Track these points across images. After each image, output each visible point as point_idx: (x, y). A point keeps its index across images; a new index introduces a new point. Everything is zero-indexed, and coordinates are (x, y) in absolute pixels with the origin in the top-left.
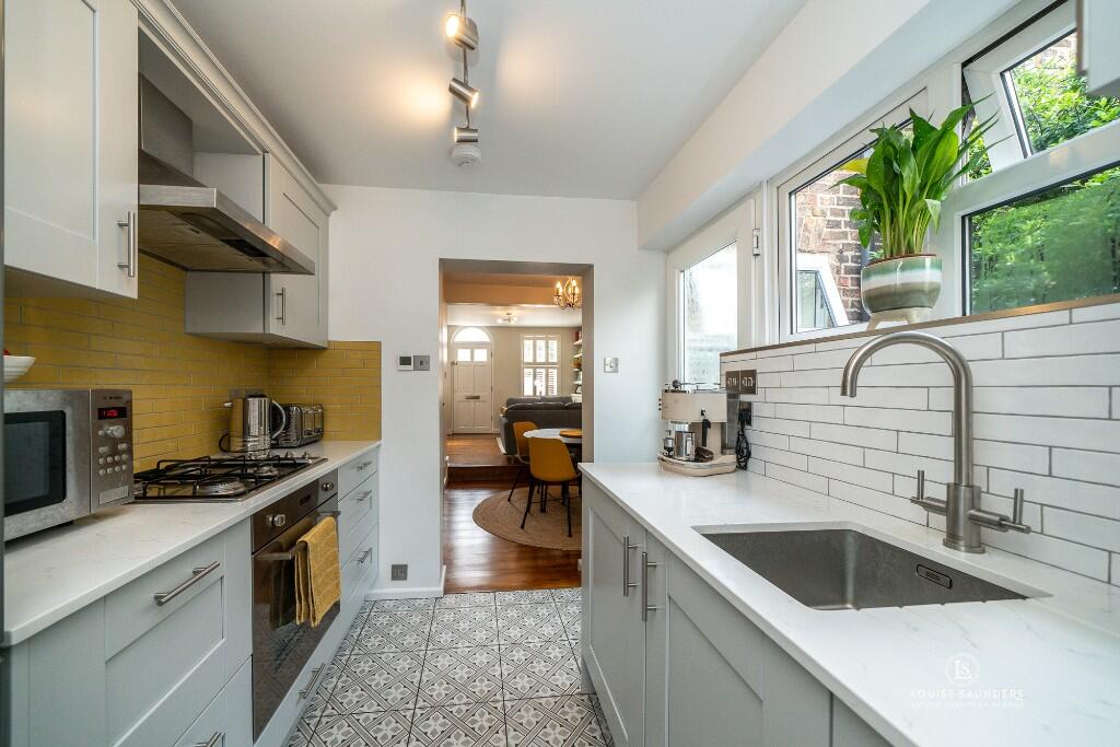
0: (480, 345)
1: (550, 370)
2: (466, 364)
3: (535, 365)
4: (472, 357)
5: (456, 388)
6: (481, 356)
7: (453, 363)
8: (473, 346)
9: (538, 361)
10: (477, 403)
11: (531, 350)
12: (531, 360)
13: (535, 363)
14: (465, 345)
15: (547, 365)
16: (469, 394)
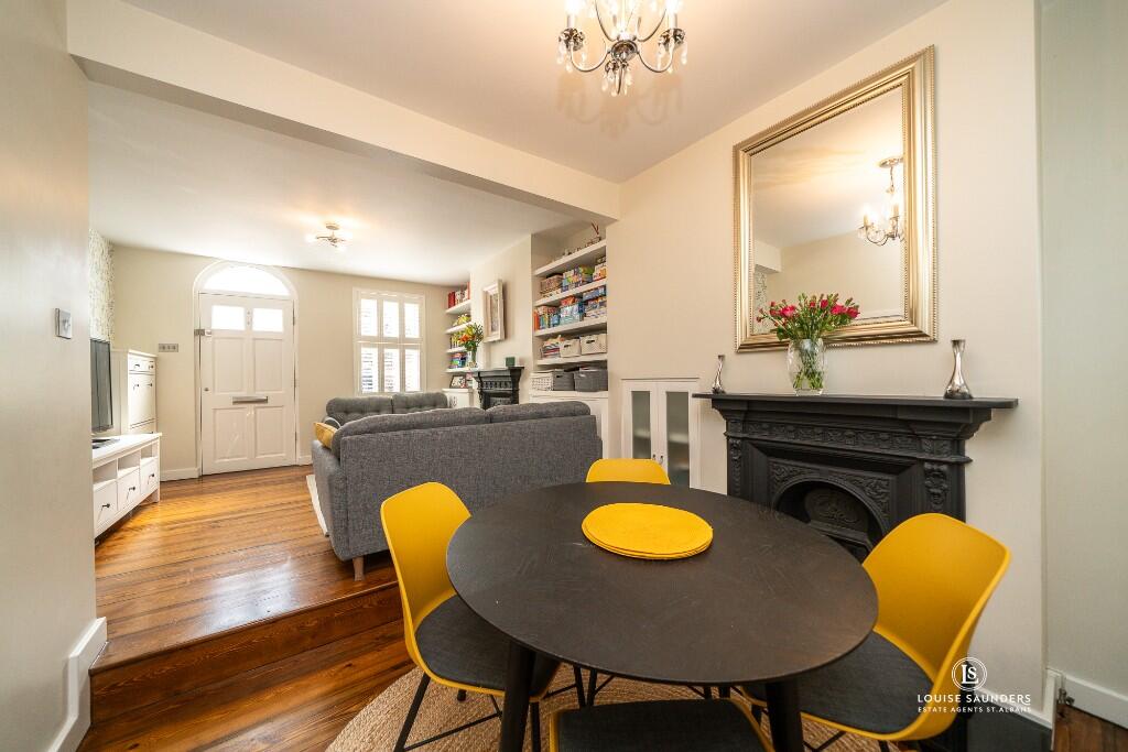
0: (269, 302)
1: (407, 352)
2: (232, 337)
3: (381, 342)
4: (249, 323)
5: (207, 382)
6: (271, 321)
7: (200, 333)
8: (249, 302)
9: (386, 335)
10: (262, 411)
11: (374, 317)
12: (374, 333)
13: (381, 337)
14: (230, 299)
15: (402, 343)
16: (243, 394)
